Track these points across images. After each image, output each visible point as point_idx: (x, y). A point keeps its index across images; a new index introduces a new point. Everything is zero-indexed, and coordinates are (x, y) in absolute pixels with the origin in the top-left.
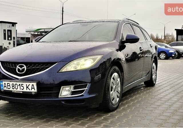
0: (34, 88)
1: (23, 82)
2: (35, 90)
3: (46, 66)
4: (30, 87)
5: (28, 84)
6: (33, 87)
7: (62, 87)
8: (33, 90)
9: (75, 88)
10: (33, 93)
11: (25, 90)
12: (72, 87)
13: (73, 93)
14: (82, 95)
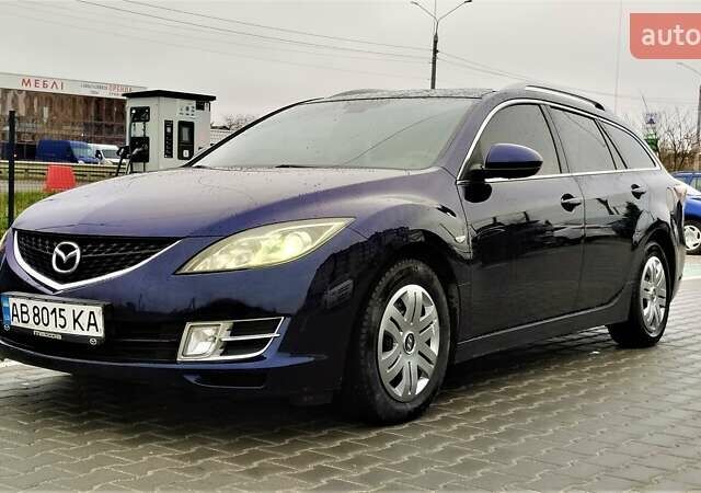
0: (95, 324)
1: (64, 302)
2: (97, 332)
3: (143, 252)
4: (84, 320)
5: (78, 308)
6: (92, 322)
7: (188, 325)
8: (92, 332)
9: (234, 331)
10: (93, 342)
11: (69, 330)
12: (225, 325)
13: (228, 348)
14: (260, 358)
